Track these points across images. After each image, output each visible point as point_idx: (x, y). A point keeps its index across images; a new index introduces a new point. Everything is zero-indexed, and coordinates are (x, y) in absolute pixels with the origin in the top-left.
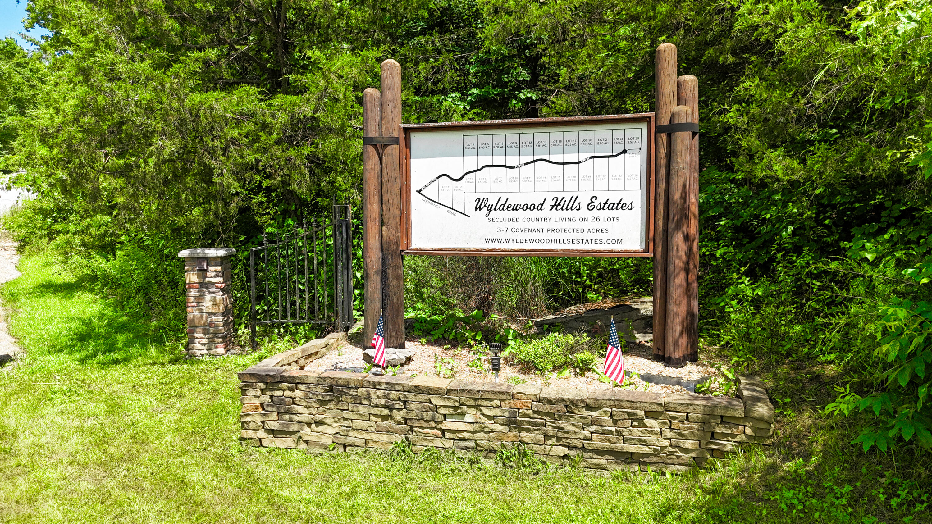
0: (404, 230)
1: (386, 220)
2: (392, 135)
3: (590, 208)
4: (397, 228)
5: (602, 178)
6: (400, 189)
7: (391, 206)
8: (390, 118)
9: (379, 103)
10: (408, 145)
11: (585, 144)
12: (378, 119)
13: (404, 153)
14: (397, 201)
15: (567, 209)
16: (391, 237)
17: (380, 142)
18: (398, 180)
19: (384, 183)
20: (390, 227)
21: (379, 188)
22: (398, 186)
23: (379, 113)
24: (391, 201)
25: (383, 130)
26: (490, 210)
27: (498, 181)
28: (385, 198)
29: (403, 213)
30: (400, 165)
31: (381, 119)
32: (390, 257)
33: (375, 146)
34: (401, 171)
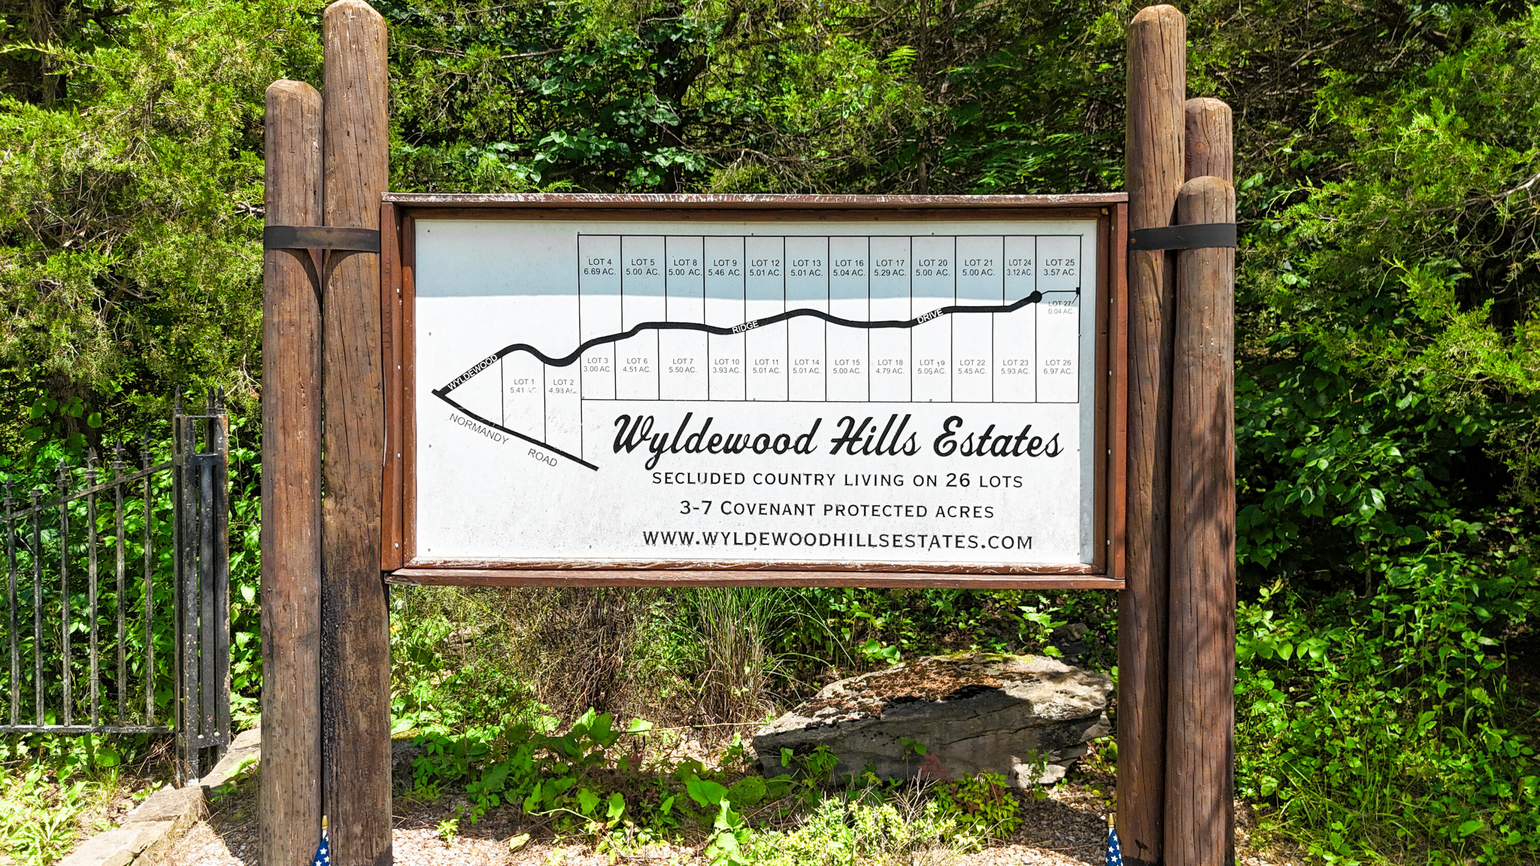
0: (395, 510)
1: (335, 480)
2: (356, 224)
3: (943, 450)
4: (372, 504)
5: (974, 367)
6: (384, 387)
7: (353, 435)
8: (353, 173)
9: (317, 126)
10: (407, 256)
11: (928, 273)
12: (312, 173)
13: (396, 279)
14: (372, 421)
15: (879, 453)
16: (352, 531)
17: (317, 243)
18: (376, 358)
19: (333, 369)
20: (349, 504)
21: (314, 381)
22: (373, 376)
23: (317, 156)
24: (352, 423)
25: (331, 206)
26: (660, 450)
27: (682, 367)
28: (333, 413)
29: (390, 456)
30: (384, 315)
31: (325, 174)
32: (348, 593)
33: (303, 255)
34: (386, 333)
